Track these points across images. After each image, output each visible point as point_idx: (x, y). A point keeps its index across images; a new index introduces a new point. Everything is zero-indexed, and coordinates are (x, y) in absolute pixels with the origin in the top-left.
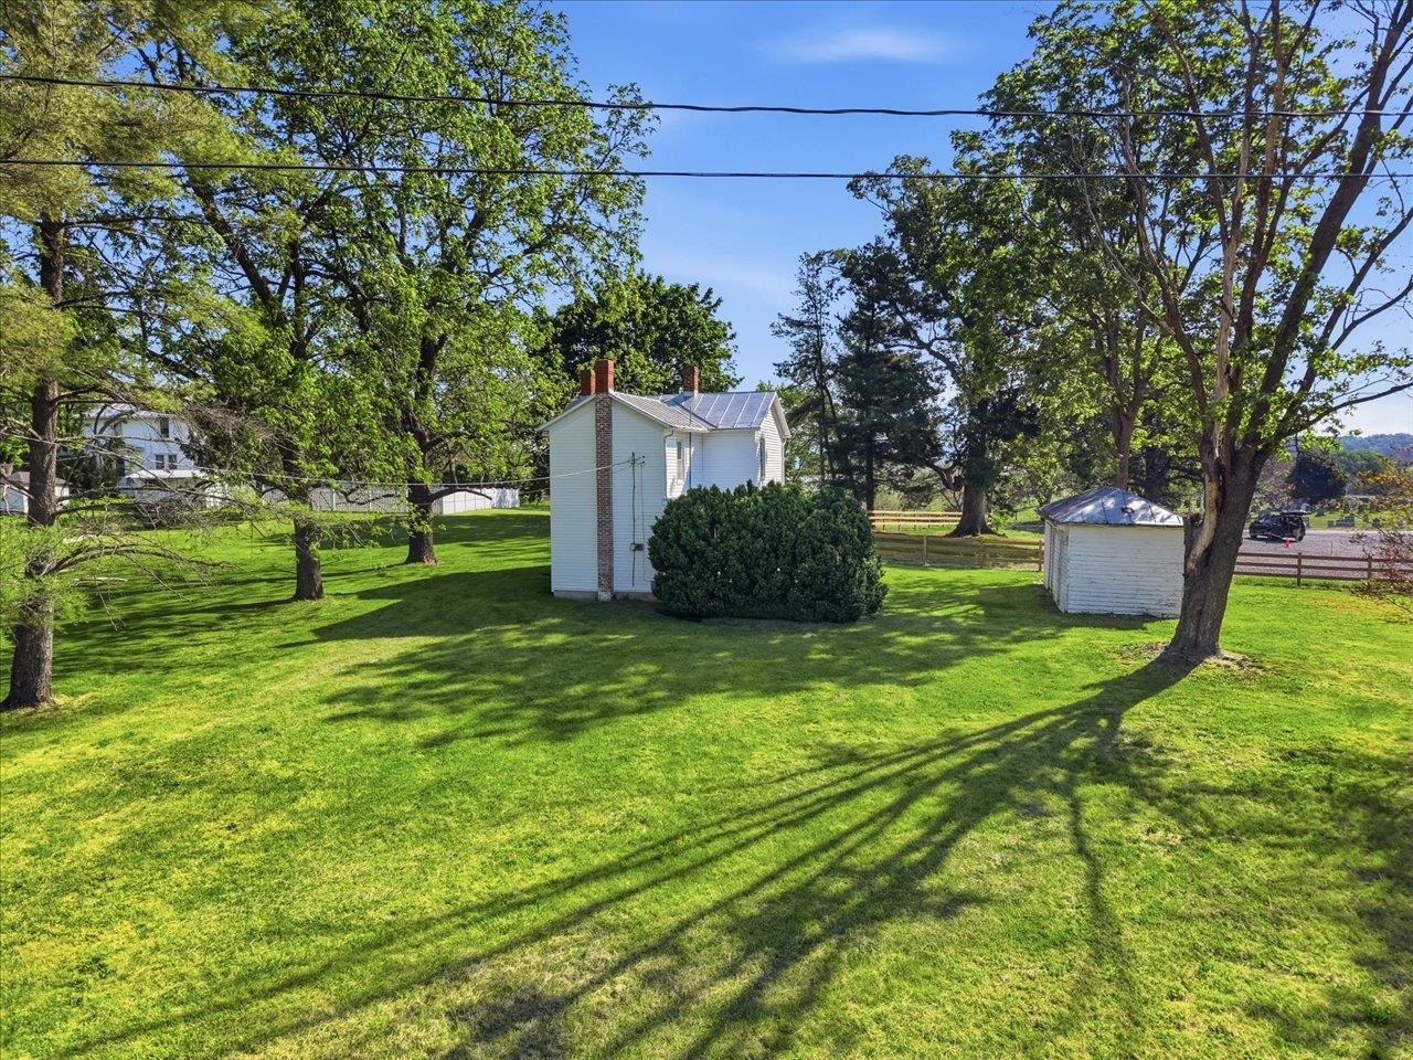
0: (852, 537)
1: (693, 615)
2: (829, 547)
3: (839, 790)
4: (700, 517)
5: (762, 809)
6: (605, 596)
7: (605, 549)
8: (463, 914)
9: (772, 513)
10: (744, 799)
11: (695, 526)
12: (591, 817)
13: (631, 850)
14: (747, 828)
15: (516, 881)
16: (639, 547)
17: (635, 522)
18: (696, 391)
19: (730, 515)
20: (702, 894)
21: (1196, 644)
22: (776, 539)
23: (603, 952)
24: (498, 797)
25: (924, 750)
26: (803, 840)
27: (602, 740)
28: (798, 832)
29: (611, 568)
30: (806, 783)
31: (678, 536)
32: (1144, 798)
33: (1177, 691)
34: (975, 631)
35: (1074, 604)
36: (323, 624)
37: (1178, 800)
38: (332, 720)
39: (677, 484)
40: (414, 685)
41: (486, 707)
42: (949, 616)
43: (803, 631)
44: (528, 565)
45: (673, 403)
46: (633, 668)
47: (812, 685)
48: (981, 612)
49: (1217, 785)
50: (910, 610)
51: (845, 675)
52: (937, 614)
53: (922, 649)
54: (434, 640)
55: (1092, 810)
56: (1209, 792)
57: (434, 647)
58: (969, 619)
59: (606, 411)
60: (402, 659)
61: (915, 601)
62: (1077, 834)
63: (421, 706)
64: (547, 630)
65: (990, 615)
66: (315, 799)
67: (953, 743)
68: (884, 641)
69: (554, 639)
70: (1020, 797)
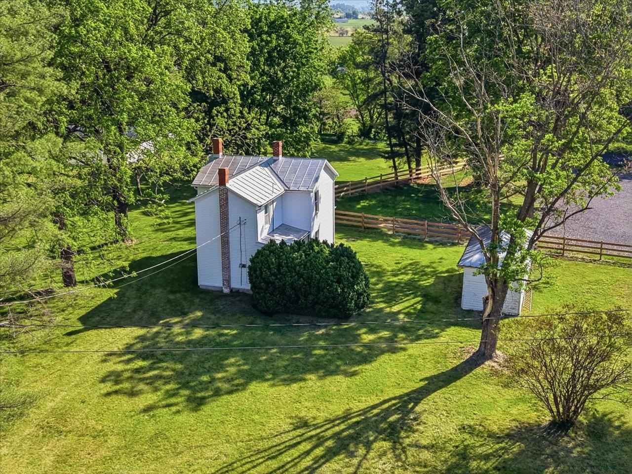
0: (348, 278)
1: (268, 314)
2: (335, 285)
3: (295, 442)
4: (272, 263)
5: (265, 451)
6: (226, 291)
7: (226, 267)
9: (308, 264)
10: (261, 445)
11: (269, 269)
12: (209, 453)
13: (219, 467)
14: (258, 459)
16: (244, 266)
17: (242, 255)
18: (281, 156)
19: (287, 263)
21: (484, 354)
22: (310, 279)
24: (177, 442)
25: (333, 421)
26: (274, 465)
28: (274, 461)
29: (229, 276)
30: (285, 437)
31: (261, 273)
32: (394, 449)
33: (458, 383)
34: (403, 329)
35: (466, 305)
36: (83, 312)
37: (404, 450)
38: (108, 394)
39: (263, 234)
40: (137, 371)
41: (168, 387)
42: (399, 312)
43: (320, 327)
44: (186, 247)
45: (267, 164)
46: (233, 360)
47: (308, 376)
48: (419, 307)
49: (424, 442)
50: (383, 305)
51: (325, 369)
52: (395, 309)
53: (369, 346)
54: (141, 332)
55: (372, 454)
56: (417, 446)
57: (142, 339)
58: (408, 314)
59: (225, 196)
60: (128, 349)
61: (392, 293)
62: (359, 465)
63: (141, 386)
64: (194, 324)
65: (422, 311)
66: (114, 441)
67: (346, 417)
68: (356, 338)
69: (198, 333)
70: (352, 448)
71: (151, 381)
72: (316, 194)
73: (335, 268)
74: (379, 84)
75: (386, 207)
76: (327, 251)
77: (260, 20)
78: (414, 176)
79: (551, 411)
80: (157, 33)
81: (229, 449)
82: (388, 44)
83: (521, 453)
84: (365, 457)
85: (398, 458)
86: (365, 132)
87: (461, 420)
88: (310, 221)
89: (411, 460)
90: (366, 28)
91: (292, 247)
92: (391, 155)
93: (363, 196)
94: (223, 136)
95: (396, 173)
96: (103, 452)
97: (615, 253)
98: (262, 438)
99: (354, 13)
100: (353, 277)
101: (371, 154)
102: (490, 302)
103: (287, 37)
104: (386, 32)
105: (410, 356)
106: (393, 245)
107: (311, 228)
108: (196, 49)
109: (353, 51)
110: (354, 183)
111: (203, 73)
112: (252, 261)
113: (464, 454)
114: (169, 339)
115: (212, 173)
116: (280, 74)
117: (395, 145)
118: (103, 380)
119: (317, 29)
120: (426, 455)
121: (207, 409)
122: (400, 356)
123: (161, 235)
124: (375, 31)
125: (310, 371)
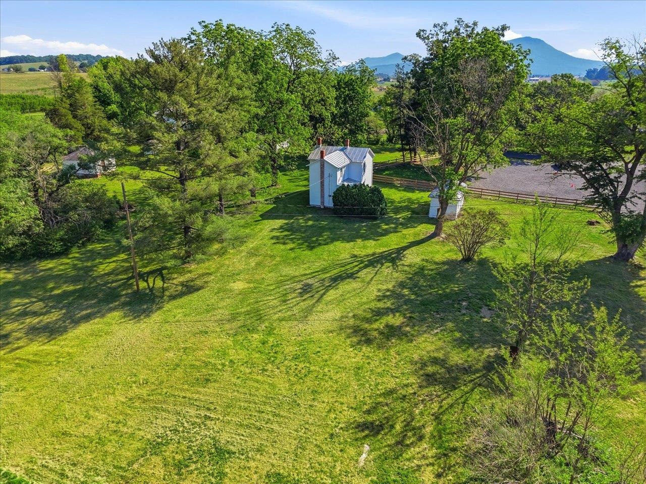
0: (377, 201)
1: (341, 216)
2: (371, 204)
3: (351, 262)
4: (343, 194)
5: (339, 264)
6: (322, 207)
7: (322, 196)
8: (302, 275)
9: (359, 195)
10: (338, 262)
11: (342, 196)
12: (316, 264)
14: (336, 267)
15: (307, 272)
16: (330, 196)
17: (330, 191)
18: (348, 146)
19: (350, 194)
20: (328, 275)
21: (436, 234)
23: (316, 280)
24: (304, 260)
25: (368, 256)
26: (343, 269)
27: (318, 250)
29: (324, 200)
30: (347, 260)
32: (393, 266)
33: (423, 244)
34: (401, 224)
35: (431, 215)
36: (261, 213)
37: (397, 266)
38: (275, 243)
39: (339, 182)
40: (286, 236)
41: (299, 242)
42: (400, 218)
43: (364, 223)
44: (304, 189)
45: (342, 150)
46: (326, 233)
47: (358, 240)
48: (409, 216)
49: (406, 264)
50: (393, 215)
51: (365, 238)
52: (398, 217)
53: (385, 230)
54: (286, 221)
55: (383, 267)
56: (403, 265)
57: (287, 224)
58: (404, 219)
59: (323, 163)
60: (281, 227)
61: (397, 210)
62: (378, 270)
63: (288, 241)
64: (309, 219)
65: (410, 217)
66: (278, 259)
67: (374, 254)
68: (379, 227)
69: (310, 223)
70: (375, 265)
71: (292, 240)
72: (364, 164)
73: (371, 196)
74: (397, 114)
75: (397, 174)
76: (368, 189)
77: (340, 81)
78: (413, 160)
79: (462, 254)
80: (295, 87)
81: (325, 263)
82: (403, 93)
83: (447, 269)
84: (380, 268)
85: (394, 269)
86: (390, 140)
87: (423, 257)
88: (361, 177)
89: (400, 269)
90: (392, 86)
91: (352, 187)
92: (402, 150)
93: (387, 169)
94: (322, 137)
95: (404, 158)
96: (274, 262)
97: (507, 197)
98: (338, 260)
99: (388, 78)
100: (380, 201)
101: (392, 150)
102: (440, 210)
103: (353, 90)
104: (402, 88)
105: (403, 234)
106: (400, 191)
107: (361, 180)
108: (312, 94)
109: (386, 97)
110: (382, 163)
111: (314, 106)
112: (334, 193)
113: (422, 269)
114: (299, 224)
115: (317, 154)
116: (349, 109)
117: (404, 144)
118: (272, 238)
119: (368, 86)
120: (406, 268)
121: (315, 250)
122: (399, 234)
123: (292, 184)
124: (397, 87)
125: (358, 238)
